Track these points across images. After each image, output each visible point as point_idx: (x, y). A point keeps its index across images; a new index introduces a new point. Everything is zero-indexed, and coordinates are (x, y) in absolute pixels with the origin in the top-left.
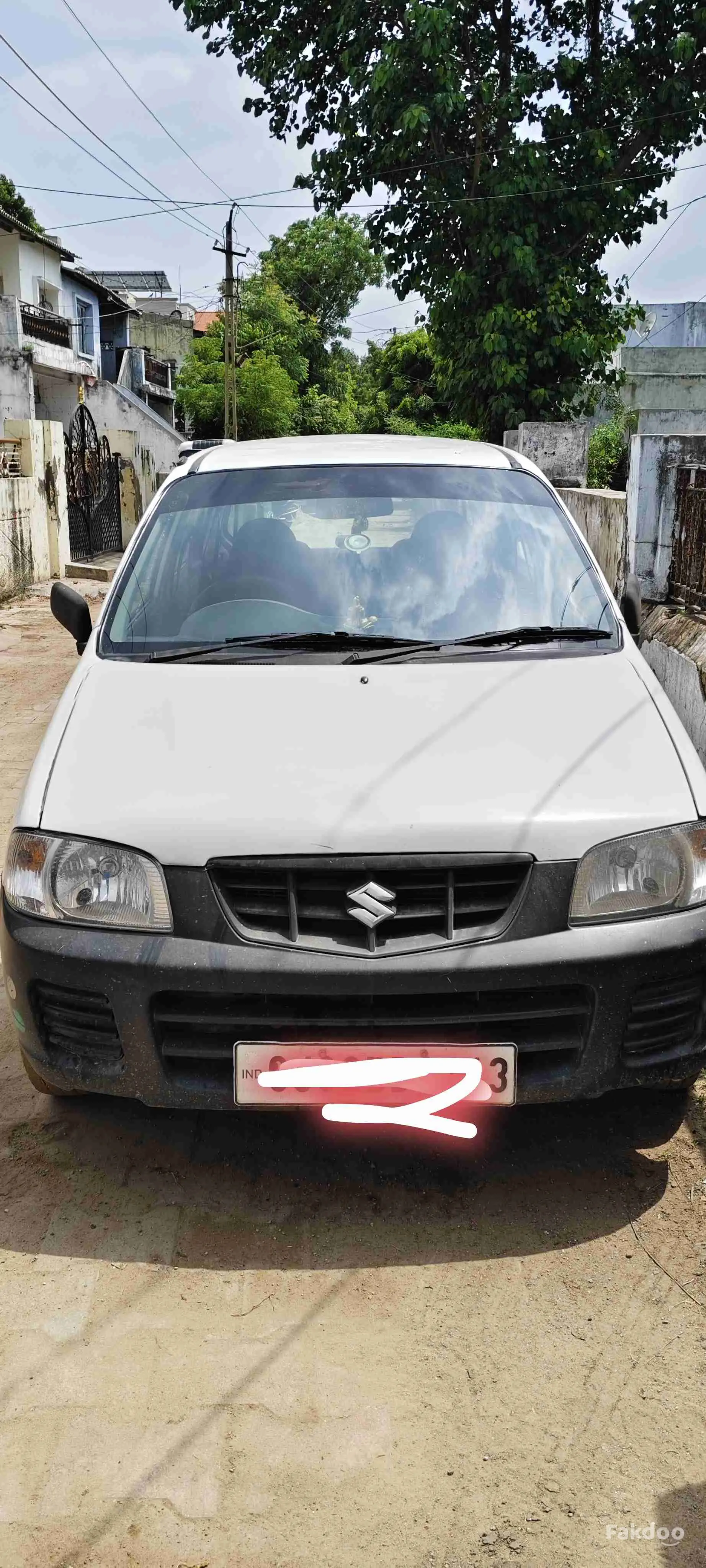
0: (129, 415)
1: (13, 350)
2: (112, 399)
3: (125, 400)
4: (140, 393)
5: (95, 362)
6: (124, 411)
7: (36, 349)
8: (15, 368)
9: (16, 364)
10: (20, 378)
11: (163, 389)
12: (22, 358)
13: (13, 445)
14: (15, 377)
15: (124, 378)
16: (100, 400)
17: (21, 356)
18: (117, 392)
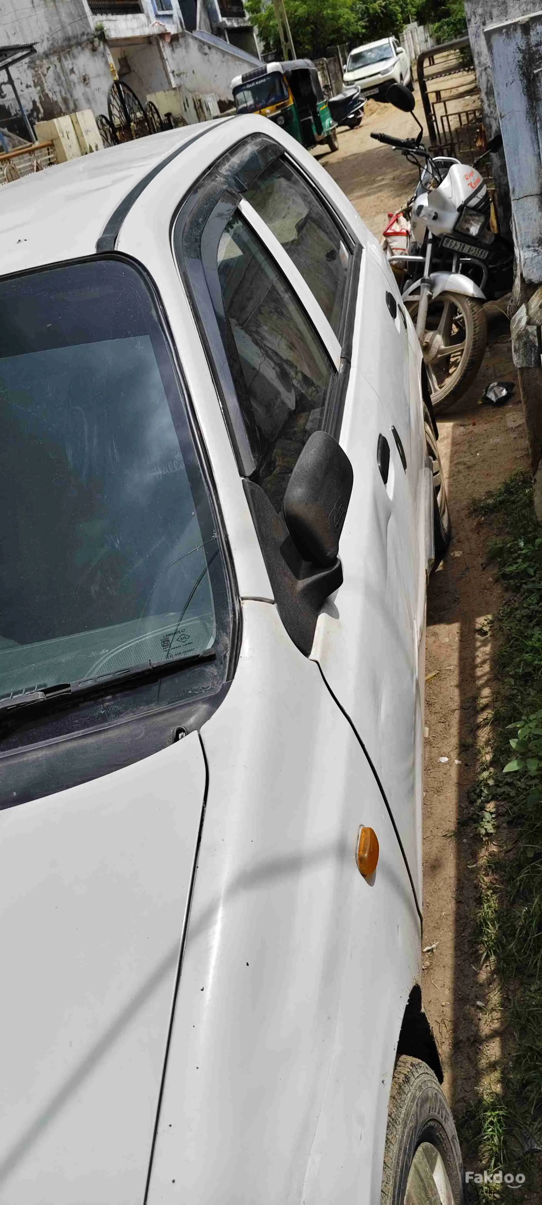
0: (210, 56)
1: (88, 34)
2: (194, 46)
3: (204, 43)
4: (218, 31)
5: (176, 16)
6: (206, 54)
7: (107, 25)
8: (94, 50)
9: (93, 45)
10: (100, 58)
11: (240, 20)
12: (96, 39)
13: (46, 149)
14: (96, 58)
15: (202, 22)
16: (184, 51)
17: (95, 37)
18: (196, 39)
